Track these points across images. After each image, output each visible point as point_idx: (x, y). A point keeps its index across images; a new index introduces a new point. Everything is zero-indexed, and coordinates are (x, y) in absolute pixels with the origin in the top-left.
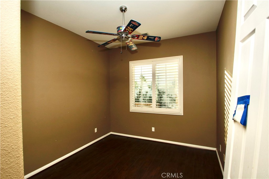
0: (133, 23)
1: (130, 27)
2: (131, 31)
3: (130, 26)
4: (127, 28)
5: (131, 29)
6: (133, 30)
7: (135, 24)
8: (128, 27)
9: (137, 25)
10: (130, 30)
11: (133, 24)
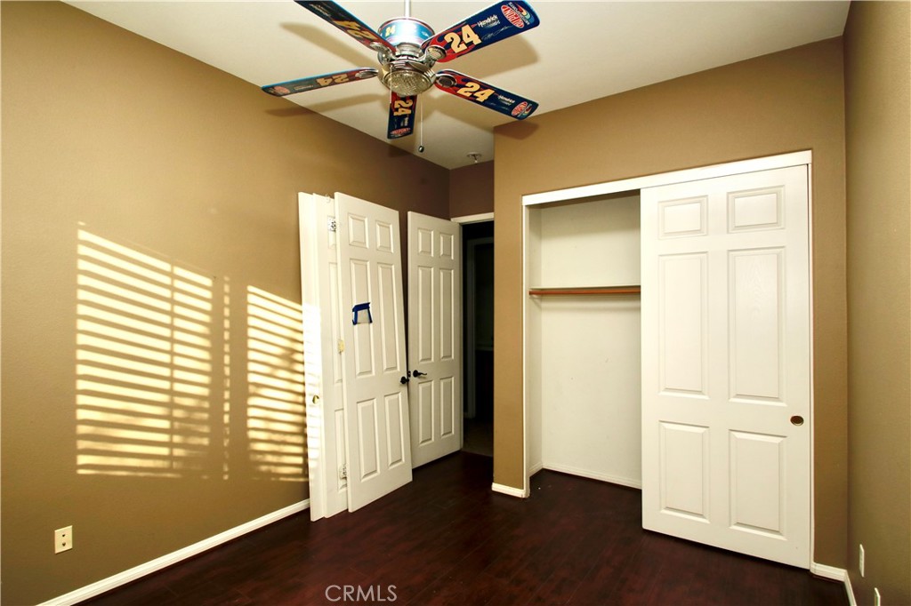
0: (405, 130)
1: (405, 116)
2: (396, 106)
3: (407, 119)
4: (410, 108)
5: (400, 113)
6: (395, 114)
7: (400, 130)
8: (409, 112)
9: (394, 132)
10: (401, 107)
11: (404, 127)
